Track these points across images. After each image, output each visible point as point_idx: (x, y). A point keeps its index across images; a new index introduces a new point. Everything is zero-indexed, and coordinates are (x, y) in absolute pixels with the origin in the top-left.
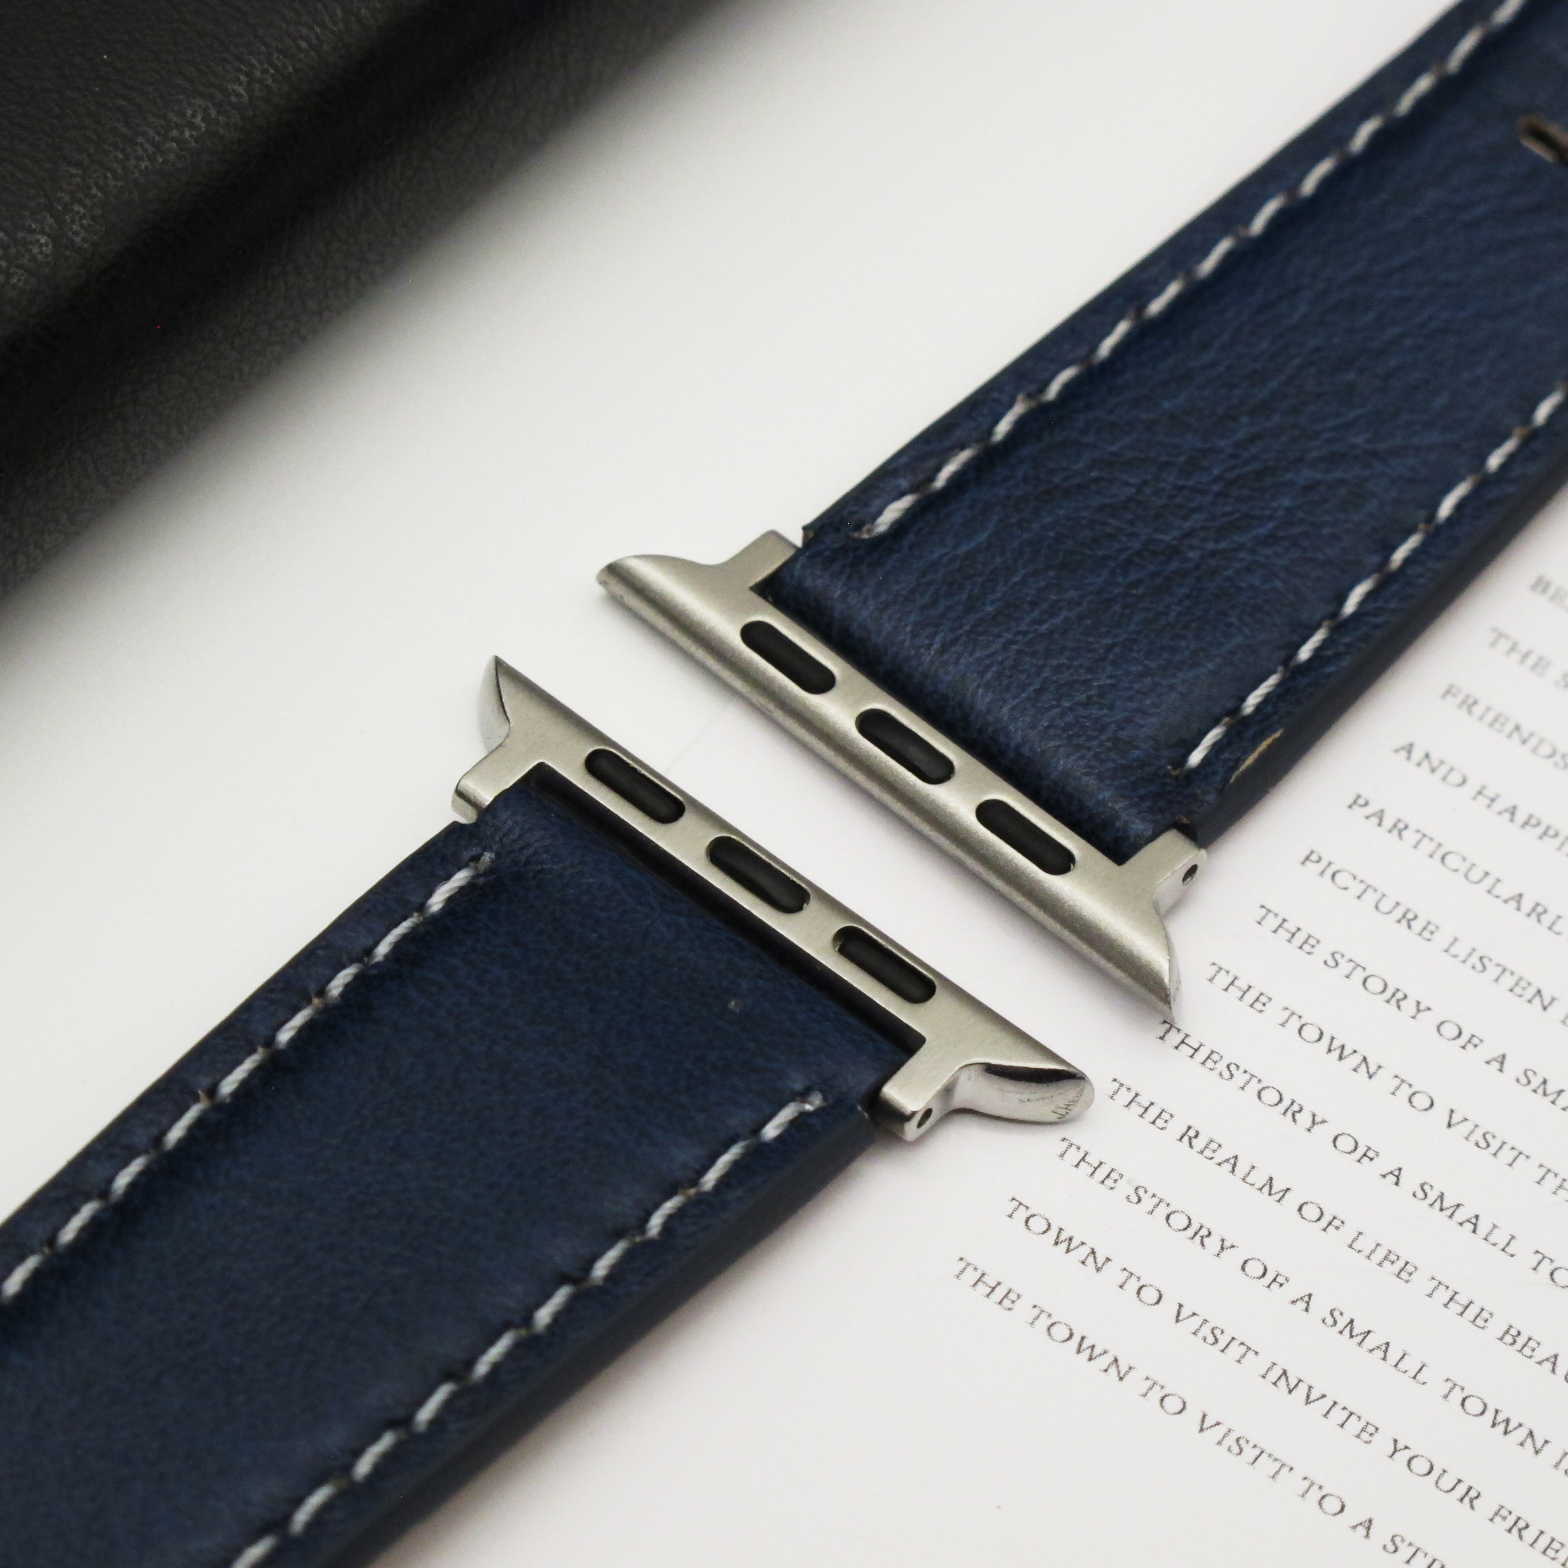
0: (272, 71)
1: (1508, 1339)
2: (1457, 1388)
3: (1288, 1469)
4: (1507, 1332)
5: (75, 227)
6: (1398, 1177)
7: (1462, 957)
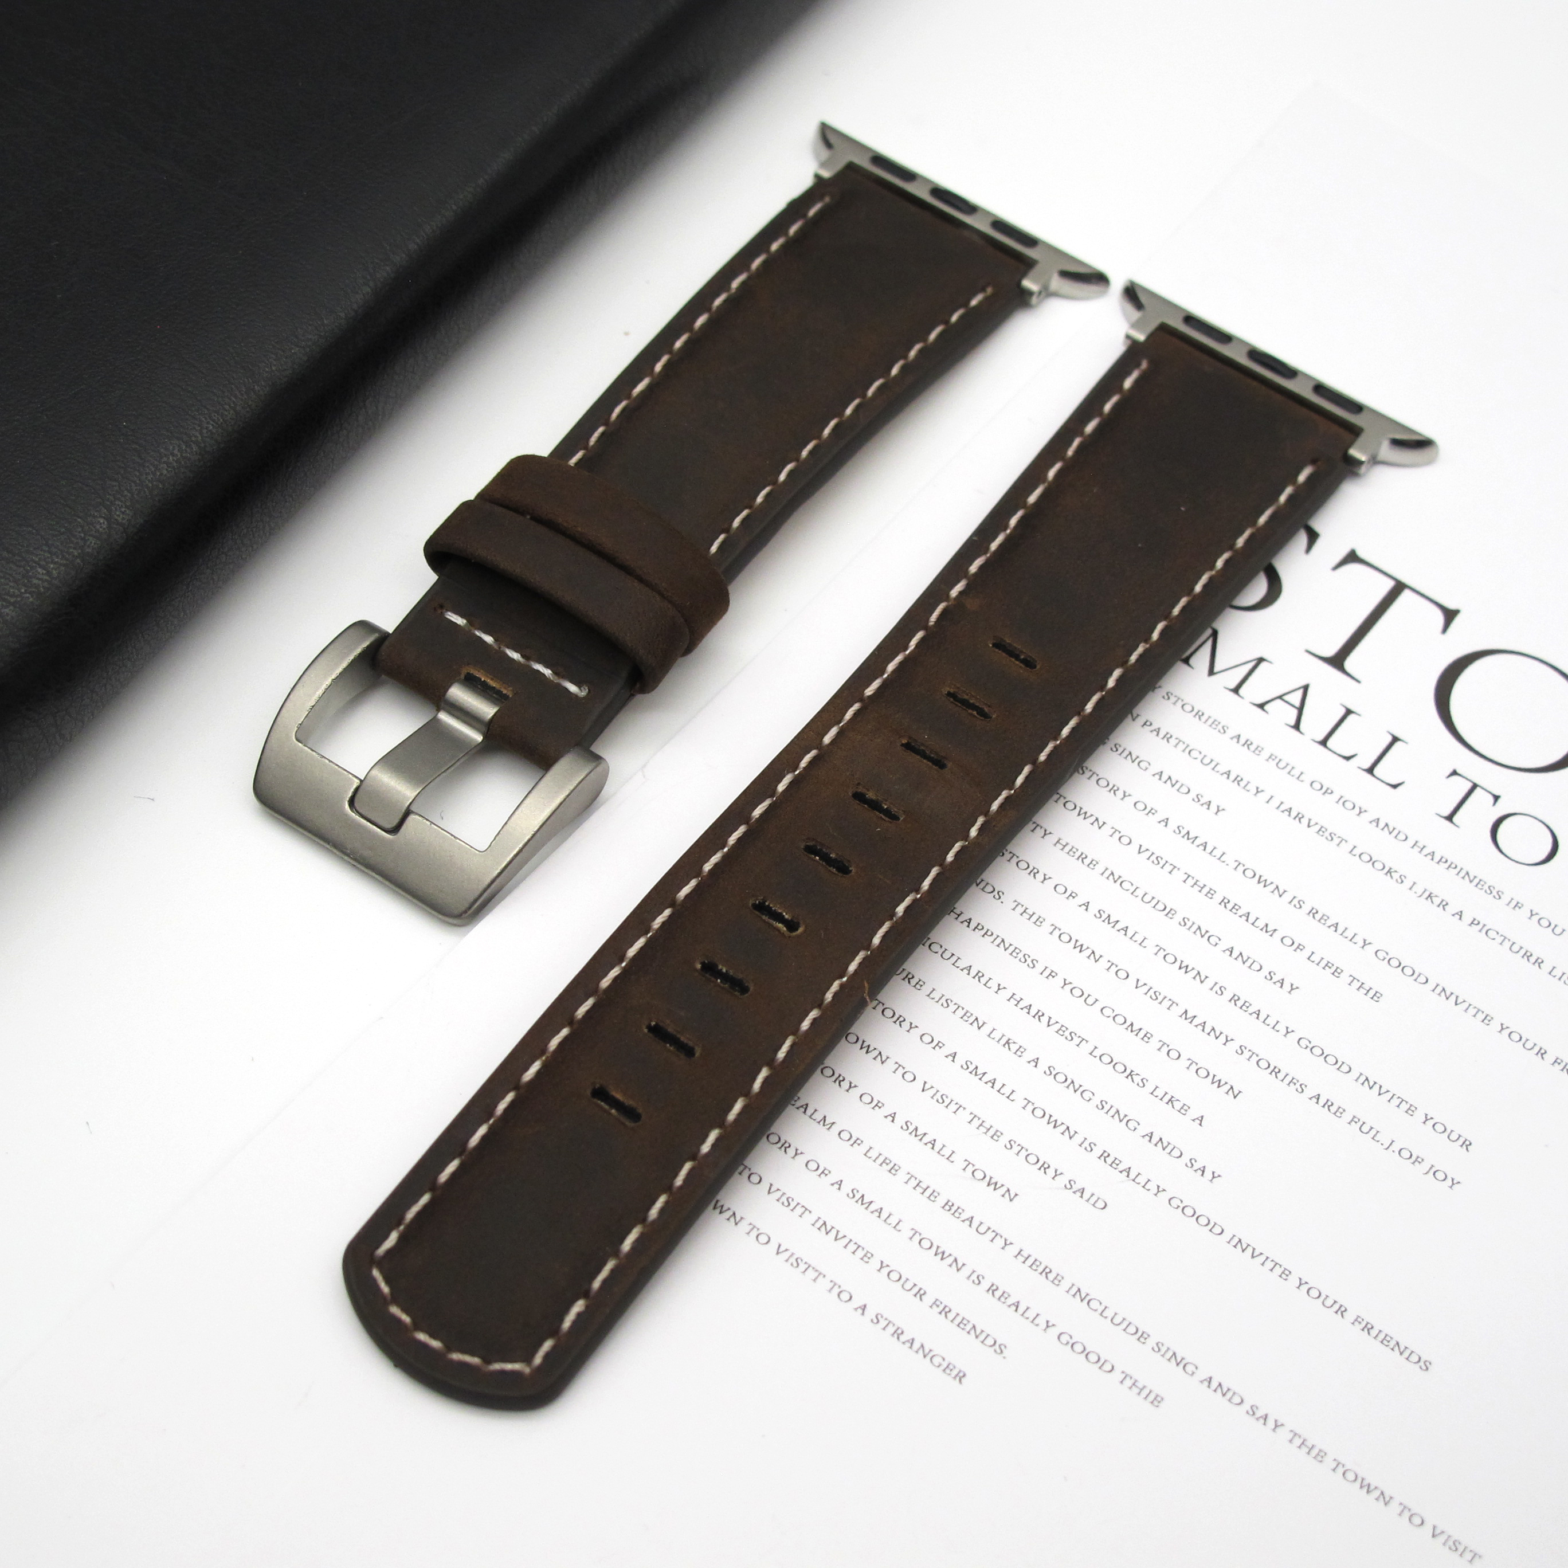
0: (211, 422)
1: (947, 1208)
2: (917, 1234)
3: (822, 1276)
4: (947, 1204)
5: (118, 513)
6: (893, 1118)
7: (937, 999)
